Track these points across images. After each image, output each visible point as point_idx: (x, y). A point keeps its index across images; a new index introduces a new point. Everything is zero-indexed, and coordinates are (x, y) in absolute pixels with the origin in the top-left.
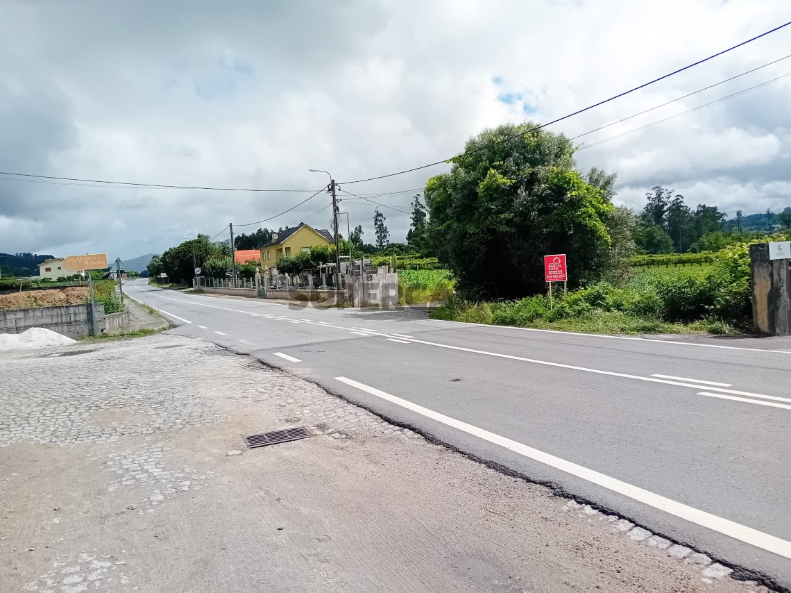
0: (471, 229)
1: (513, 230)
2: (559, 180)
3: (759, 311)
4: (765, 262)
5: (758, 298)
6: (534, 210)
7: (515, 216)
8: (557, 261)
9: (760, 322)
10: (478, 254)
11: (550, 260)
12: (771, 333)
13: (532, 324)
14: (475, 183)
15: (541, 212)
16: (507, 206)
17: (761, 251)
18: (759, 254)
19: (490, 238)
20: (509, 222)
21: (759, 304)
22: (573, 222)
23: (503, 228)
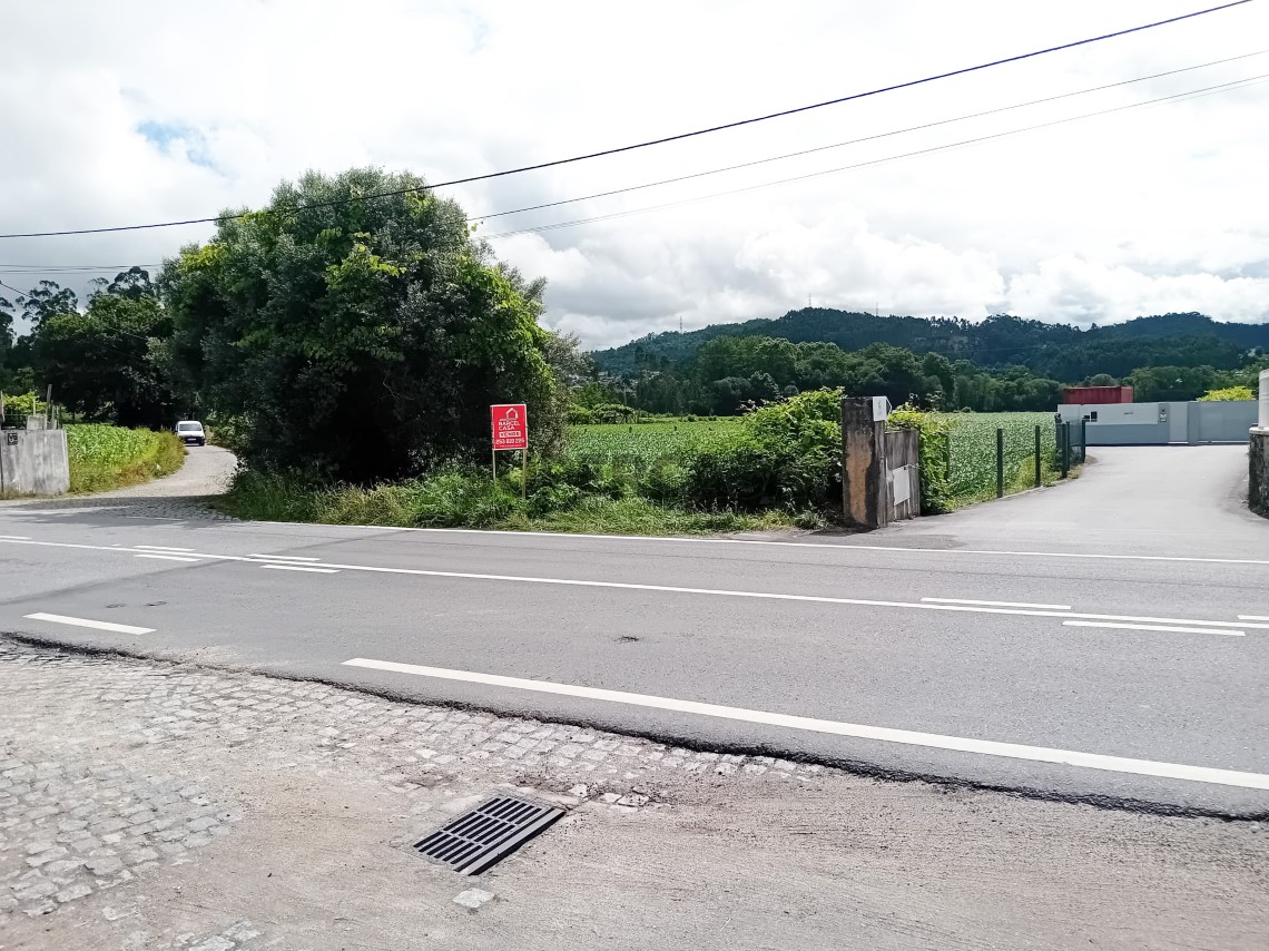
0: (315, 349)
1: (402, 358)
2: (473, 278)
3: (852, 494)
4: (864, 426)
5: (851, 475)
6: (439, 325)
7: (404, 333)
8: (512, 415)
9: (854, 509)
10: (325, 398)
11: (502, 413)
12: (870, 525)
13: (504, 524)
14: (318, 264)
15: (451, 329)
16: (388, 312)
17: (857, 408)
18: (854, 412)
19: (354, 369)
20: (394, 343)
21: (852, 484)
22: (504, 352)
23: (384, 353)
